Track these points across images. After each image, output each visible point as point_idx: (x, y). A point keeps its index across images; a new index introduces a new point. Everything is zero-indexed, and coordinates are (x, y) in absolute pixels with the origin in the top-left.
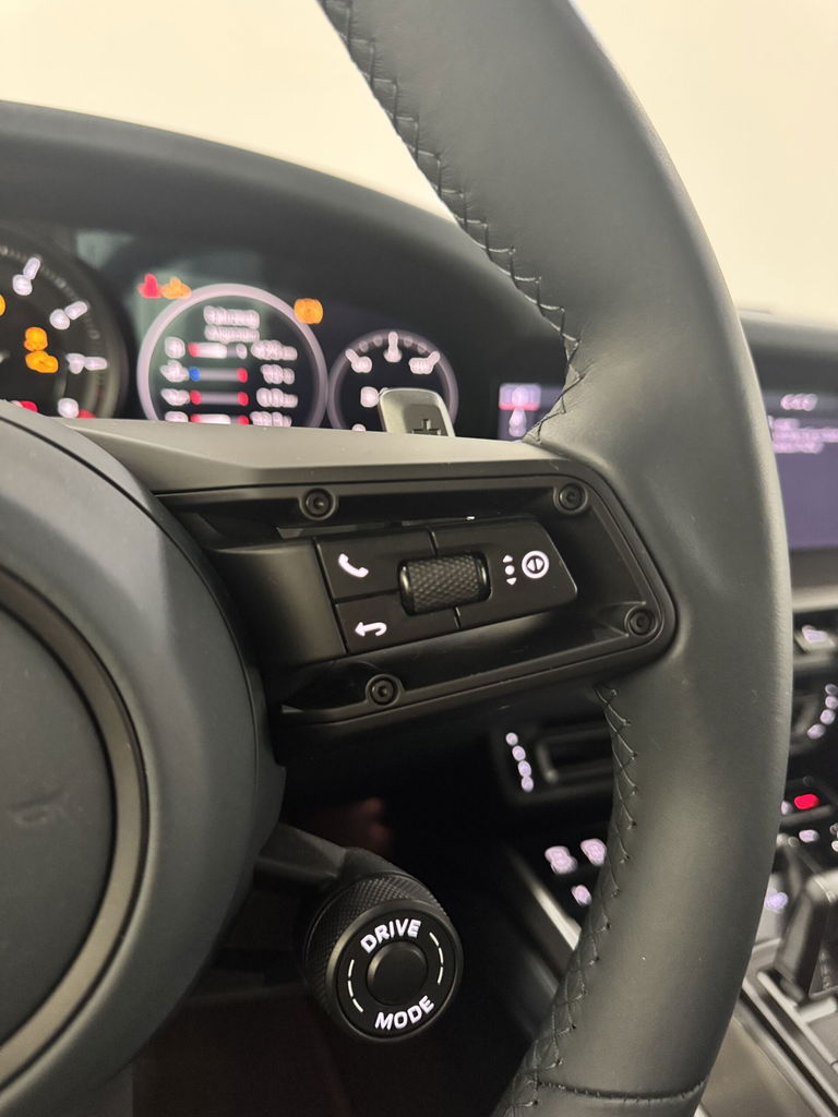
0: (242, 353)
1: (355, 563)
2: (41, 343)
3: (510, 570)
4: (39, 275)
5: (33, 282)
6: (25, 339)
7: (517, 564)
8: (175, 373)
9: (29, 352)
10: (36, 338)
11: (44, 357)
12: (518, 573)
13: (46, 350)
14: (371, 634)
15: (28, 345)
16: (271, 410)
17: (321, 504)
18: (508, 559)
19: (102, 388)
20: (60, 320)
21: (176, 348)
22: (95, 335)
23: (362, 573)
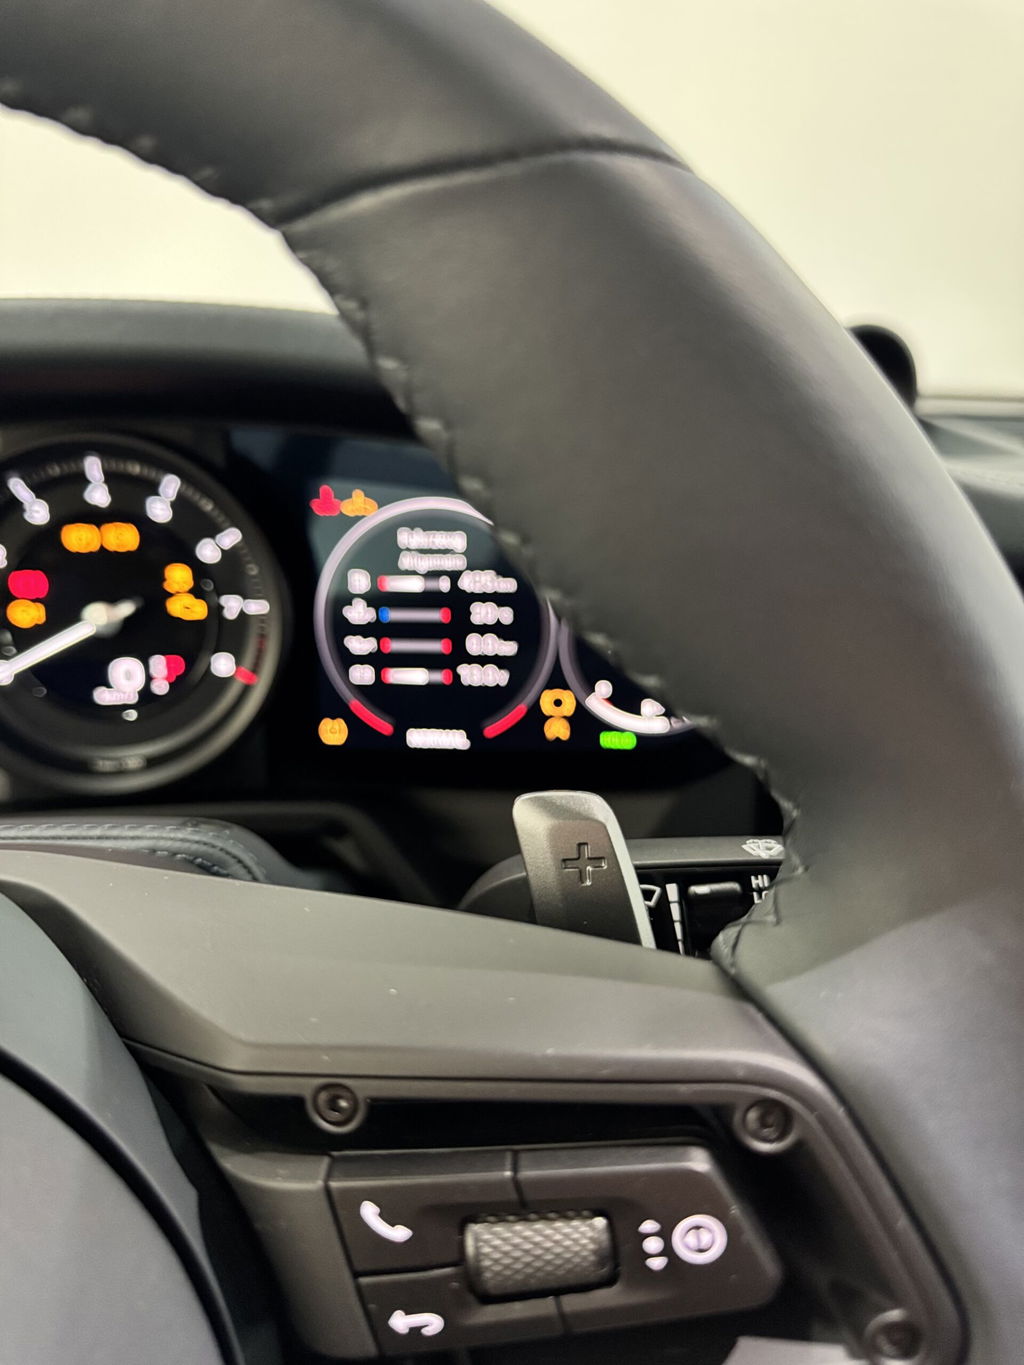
0: (444, 585)
1: (390, 1219)
2: (185, 582)
3: (653, 1245)
4: (180, 496)
5: (174, 505)
6: (164, 580)
7: (665, 1234)
8: (359, 613)
9: (171, 595)
10: (178, 576)
11: (190, 600)
12: (668, 1251)
13: (191, 591)
14: (416, 1331)
15: (169, 586)
16: (483, 660)
17: (343, 1104)
18: (649, 1226)
19: (263, 637)
20: (208, 552)
21: (360, 582)
22: (253, 570)
23: (400, 1234)
